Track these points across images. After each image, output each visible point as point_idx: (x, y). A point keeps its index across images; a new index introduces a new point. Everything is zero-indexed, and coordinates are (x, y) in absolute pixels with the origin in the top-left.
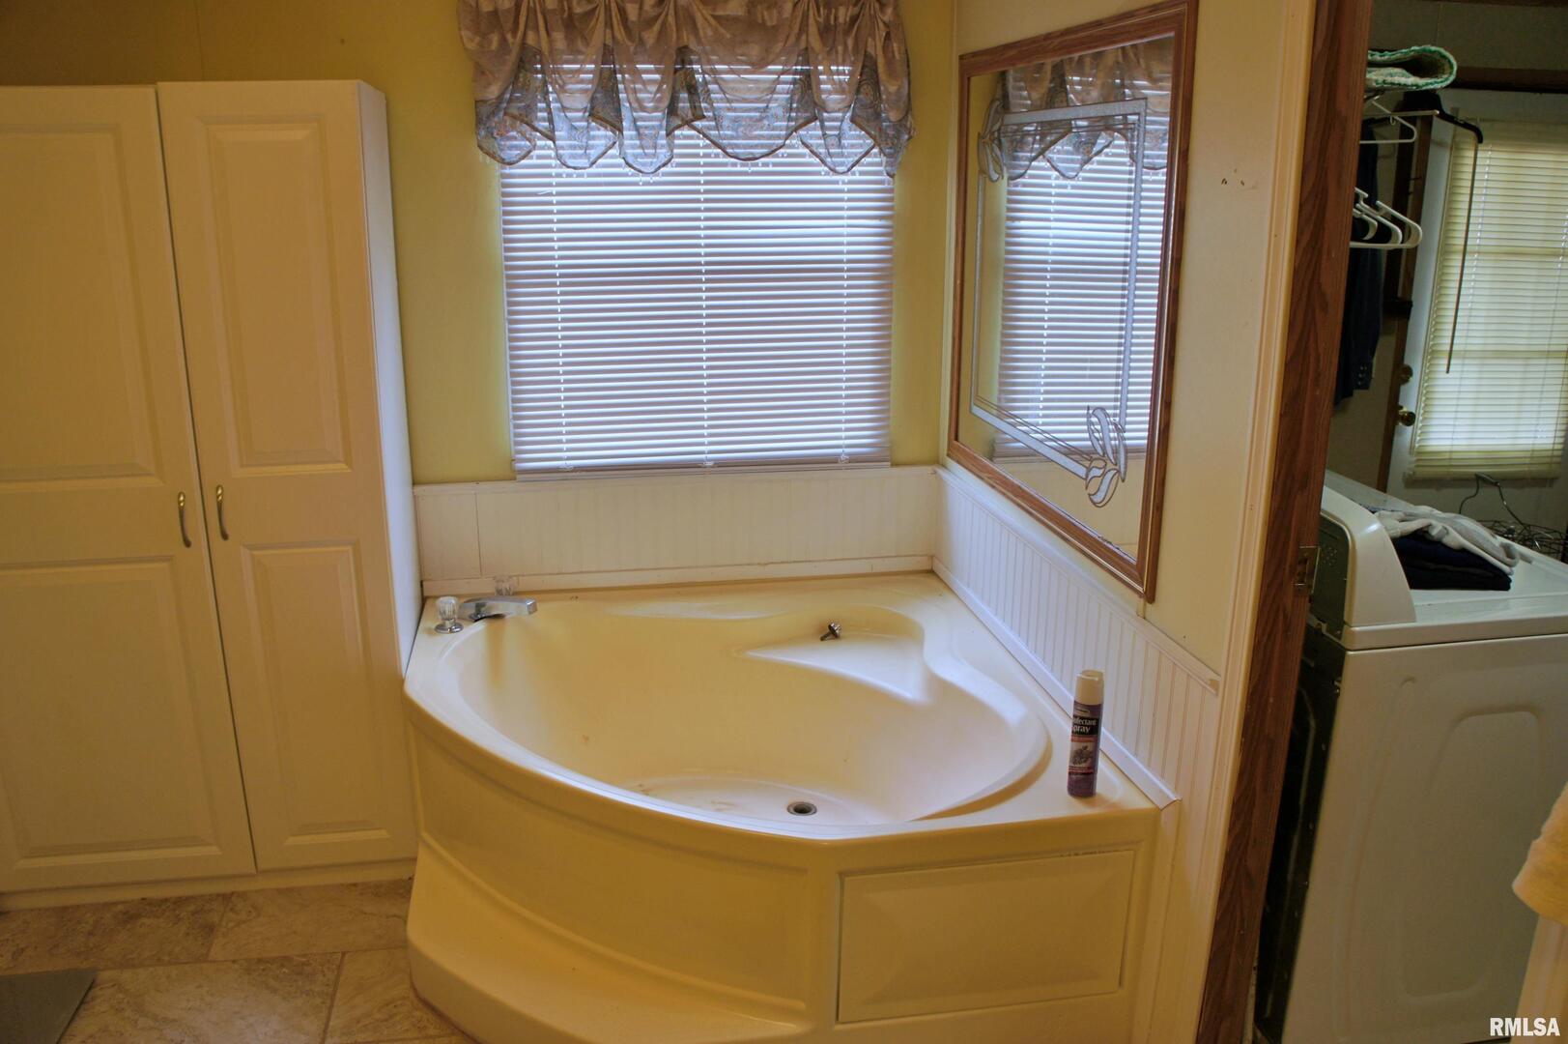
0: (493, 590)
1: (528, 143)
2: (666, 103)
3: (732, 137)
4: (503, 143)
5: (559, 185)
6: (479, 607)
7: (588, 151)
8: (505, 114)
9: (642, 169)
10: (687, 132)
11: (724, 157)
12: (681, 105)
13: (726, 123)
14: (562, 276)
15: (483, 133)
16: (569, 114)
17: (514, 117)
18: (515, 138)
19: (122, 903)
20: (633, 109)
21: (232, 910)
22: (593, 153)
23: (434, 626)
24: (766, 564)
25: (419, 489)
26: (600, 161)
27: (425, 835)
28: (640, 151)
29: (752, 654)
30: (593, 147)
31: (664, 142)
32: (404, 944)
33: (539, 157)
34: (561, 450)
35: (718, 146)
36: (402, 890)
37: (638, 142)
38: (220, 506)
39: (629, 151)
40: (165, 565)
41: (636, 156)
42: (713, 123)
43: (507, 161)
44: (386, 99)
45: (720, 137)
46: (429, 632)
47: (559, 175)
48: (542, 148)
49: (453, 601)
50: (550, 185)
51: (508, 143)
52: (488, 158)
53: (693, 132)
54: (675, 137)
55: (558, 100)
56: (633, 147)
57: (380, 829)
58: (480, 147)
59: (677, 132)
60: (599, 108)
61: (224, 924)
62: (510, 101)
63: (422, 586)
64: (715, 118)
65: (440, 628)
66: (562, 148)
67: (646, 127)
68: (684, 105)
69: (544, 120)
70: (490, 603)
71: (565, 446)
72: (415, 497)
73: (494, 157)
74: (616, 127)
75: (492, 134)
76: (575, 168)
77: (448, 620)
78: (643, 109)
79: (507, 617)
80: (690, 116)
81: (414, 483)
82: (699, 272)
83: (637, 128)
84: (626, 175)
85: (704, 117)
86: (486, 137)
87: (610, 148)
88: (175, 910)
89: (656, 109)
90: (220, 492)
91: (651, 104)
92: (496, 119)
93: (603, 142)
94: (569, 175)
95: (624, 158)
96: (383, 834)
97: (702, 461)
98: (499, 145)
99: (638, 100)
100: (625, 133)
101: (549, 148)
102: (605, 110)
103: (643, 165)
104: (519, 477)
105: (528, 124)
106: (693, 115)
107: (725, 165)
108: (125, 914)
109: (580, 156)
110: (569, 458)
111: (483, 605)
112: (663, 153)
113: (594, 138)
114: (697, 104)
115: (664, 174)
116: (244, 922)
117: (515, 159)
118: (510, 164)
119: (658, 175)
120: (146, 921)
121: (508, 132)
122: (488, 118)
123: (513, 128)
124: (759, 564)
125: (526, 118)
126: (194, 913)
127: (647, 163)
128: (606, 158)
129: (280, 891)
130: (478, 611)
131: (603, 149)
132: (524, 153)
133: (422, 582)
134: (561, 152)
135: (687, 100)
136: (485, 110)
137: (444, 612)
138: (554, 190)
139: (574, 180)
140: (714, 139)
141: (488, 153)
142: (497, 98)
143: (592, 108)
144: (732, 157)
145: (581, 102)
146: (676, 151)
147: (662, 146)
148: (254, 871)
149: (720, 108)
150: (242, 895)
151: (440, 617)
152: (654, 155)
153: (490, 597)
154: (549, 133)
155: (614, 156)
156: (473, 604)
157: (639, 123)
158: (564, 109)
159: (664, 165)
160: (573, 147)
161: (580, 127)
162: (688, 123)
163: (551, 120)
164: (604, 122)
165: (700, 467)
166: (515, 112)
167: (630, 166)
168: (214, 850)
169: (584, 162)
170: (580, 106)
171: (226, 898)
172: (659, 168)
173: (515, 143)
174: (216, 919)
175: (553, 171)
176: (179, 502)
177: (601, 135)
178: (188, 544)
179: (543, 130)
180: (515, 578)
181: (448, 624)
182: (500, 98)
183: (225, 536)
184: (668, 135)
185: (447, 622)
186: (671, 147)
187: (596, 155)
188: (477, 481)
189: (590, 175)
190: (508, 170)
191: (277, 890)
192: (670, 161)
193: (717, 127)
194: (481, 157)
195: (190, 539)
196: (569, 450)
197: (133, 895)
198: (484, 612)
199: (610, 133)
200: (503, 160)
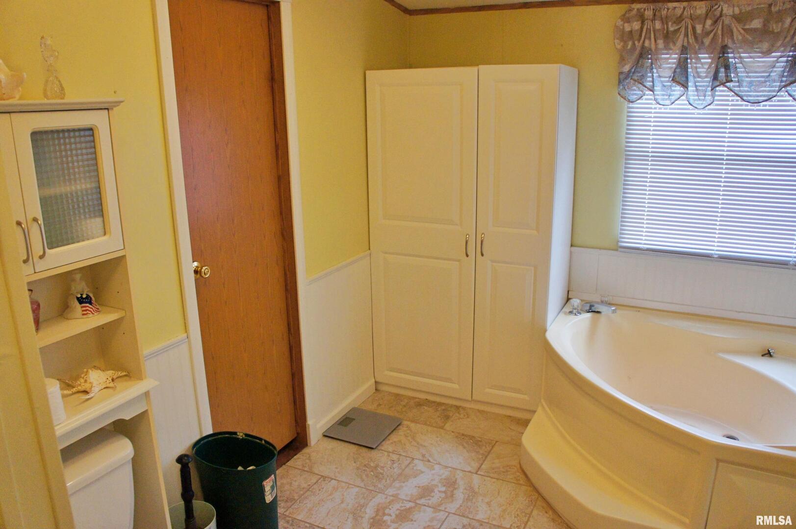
0: (599, 301)
1: (641, 92)
2: (712, 74)
3: (748, 91)
4: (629, 92)
5: (655, 113)
6: (591, 306)
7: (670, 97)
8: (631, 79)
9: (697, 106)
10: (722, 88)
11: (741, 101)
12: (720, 75)
13: (745, 84)
14: (652, 156)
15: (621, 87)
16: (662, 79)
17: (635, 81)
18: (635, 91)
19: (418, 398)
20: (694, 77)
21: (458, 413)
22: (673, 98)
23: (568, 311)
24: (740, 312)
25: (573, 249)
26: (676, 102)
27: (542, 400)
28: (697, 97)
29: (721, 355)
30: (673, 95)
31: (710, 93)
32: (519, 445)
33: (646, 99)
34: (641, 240)
35: (738, 96)
36: (525, 423)
37: (696, 93)
38: (482, 242)
39: (692, 98)
40: (457, 263)
41: (695, 100)
42: (738, 84)
43: (631, 101)
44: (579, 71)
45: (740, 91)
46: (565, 313)
47: (655, 108)
48: (647, 95)
49: (578, 301)
50: (650, 113)
51: (632, 92)
52: (622, 99)
53: (726, 89)
54: (716, 91)
55: (657, 72)
56: (694, 95)
57: (525, 394)
58: (619, 94)
59: (717, 88)
60: (676, 76)
61: (454, 417)
62: (634, 73)
63: (568, 293)
64: (738, 82)
65: (571, 312)
66: (658, 95)
67: (700, 86)
68: (722, 74)
69: (649, 81)
70: (596, 306)
71: (644, 238)
72: (571, 253)
73: (625, 99)
74: (685, 86)
75: (625, 88)
76: (663, 105)
77: (575, 309)
78: (699, 77)
79: (603, 313)
80: (724, 81)
81: (572, 246)
82: (723, 159)
83: (696, 86)
84: (689, 109)
85: (732, 81)
86: (622, 89)
87: (682, 96)
88: (436, 406)
89: (706, 77)
90: (483, 236)
91: (705, 74)
92: (627, 81)
93: (679, 93)
94: (660, 109)
95: (688, 101)
96: (526, 397)
97: (712, 254)
98: (628, 93)
99: (697, 72)
100: (689, 88)
101: (651, 95)
102: (681, 77)
103: (698, 104)
104: (620, 249)
105: (641, 84)
106: (726, 80)
107: (741, 105)
108: (418, 403)
109: (666, 99)
110: (645, 244)
111: (593, 306)
112: (709, 99)
113: (674, 91)
114: (729, 74)
115: (709, 110)
116: (462, 419)
117: (634, 100)
118: (632, 102)
119: (705, 110)
120: (426, 408)
121: (632, 87)
122: (624, 80)
123: (634, 84)
124: (736, 311)
125: (641, 82)
126: (444, 410)
127: (700, 104)
128: (680, 101)
129: (479, 411)
130: (590, 309)
131: (679, 96)
132: (638, 97)
133: (568, 291)
134: (657, 97)
135: (724, 72)
136: (622, 77)
137: (574, 306)
138: (653, 115)
139: (662, 111)
140: (736, 92)
141: (622, 97)
142: (628, 71)
143: (674, 76)
144: (745, 101)
145: (669, 73)
146: (716, 98)
147: (709, 95)
148: (470, 399)
149: (742, 76)
150: (464, 408)
151: (571, 307)
152: (704, 100)
153: (598, 303)
154: (651, 88)
155: (683, 101)
156: (588, 305)
157: (697, 84)
158: (660, 77)
159: (709, 105)
160: (663, 95)
161: (667, 86)
162: (723, 84)
163: (653, 82)
164: (679, 83)
165: (710, 257)
166: (636, 78)
167: (691, 105)
168: (456, 386)
169: (668, 102)
170: (667, 76)
171: (457, 407)
172: (707, 106)
173: (635, 92)
174: (451, 415)
175: (653, 106)
176: (466, 238)
177: (678, 90)
178: (467, 256)
179: (649, 87)
180: (611, 297)
181: (575, 311)
182: (629, 71)
183: (482, 255)
184: (712, 90)
185: (574, 310)
186: (713, 96)
187: (674, 99)
188: (600, 249)
189: (670, 109)
190: (631, 105)
191: (478, 410)
192: (712, 103)
193: (739, 86)
194: (619, 99)
195: (469, 254)
196: (646, 240)
197: (423, 396)
198: (593, 309)
199: (682, 88)
200: (629, 100)
